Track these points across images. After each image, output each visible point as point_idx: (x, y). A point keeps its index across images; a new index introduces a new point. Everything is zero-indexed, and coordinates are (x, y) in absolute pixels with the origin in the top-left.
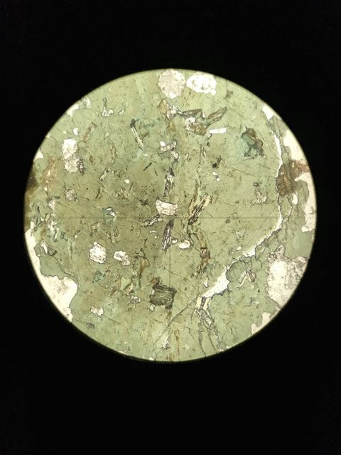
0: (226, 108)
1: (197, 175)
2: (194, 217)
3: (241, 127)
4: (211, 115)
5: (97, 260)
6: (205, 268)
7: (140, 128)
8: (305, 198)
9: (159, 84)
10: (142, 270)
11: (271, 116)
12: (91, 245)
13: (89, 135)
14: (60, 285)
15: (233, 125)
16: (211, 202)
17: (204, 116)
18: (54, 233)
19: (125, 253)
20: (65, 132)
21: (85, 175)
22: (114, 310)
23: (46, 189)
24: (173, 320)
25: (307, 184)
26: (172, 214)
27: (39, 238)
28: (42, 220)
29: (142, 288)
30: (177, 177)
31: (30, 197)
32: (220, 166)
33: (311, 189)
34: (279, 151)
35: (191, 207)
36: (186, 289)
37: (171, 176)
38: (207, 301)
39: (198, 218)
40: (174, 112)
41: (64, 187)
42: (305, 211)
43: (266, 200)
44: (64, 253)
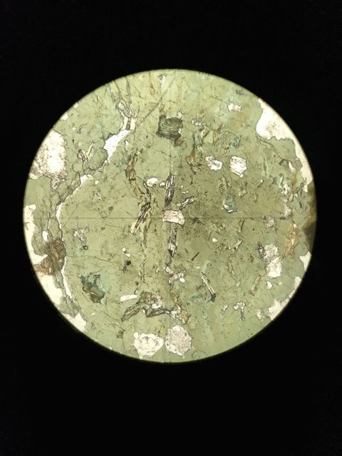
0: (123, 321)
1: (145, 252)
2: (145, 211)
3: (106, 303)
4: (136, 312)
5: (239, 159)
6: (129, 160)
7: (206, 293)
8: (35, 238)
9: (191, 339)
10: (193, 153)
11: (76, 317)
12: (246, 173)
13: (256, 282)
14: (274, 131)
15: (114, 304)
16: (130, 227)
17: (144, 311)
18: (284, 183)
19: (212, 168)
20: (280, 283)
21: (257, 243)
22: (217, 110)
23: (295, 226)
24: (157, 104)
25: (35, 252)
26: (167, 212)
27: (298, 177)
28: (296, 195)
29: (191, 134)
30: (165, 248)
31: (310, 217)
32: (123, 263)
33: (30, 248)
34: (65, 283)
35: (148, 220)
36: (147, 137)
37: (172, 249)
38: (124, 127)
39: (141, 210)
40: (173, 312)
41: (276, 229)
42: (34, 225)
43: (74, 232)
44: (272, 163)
